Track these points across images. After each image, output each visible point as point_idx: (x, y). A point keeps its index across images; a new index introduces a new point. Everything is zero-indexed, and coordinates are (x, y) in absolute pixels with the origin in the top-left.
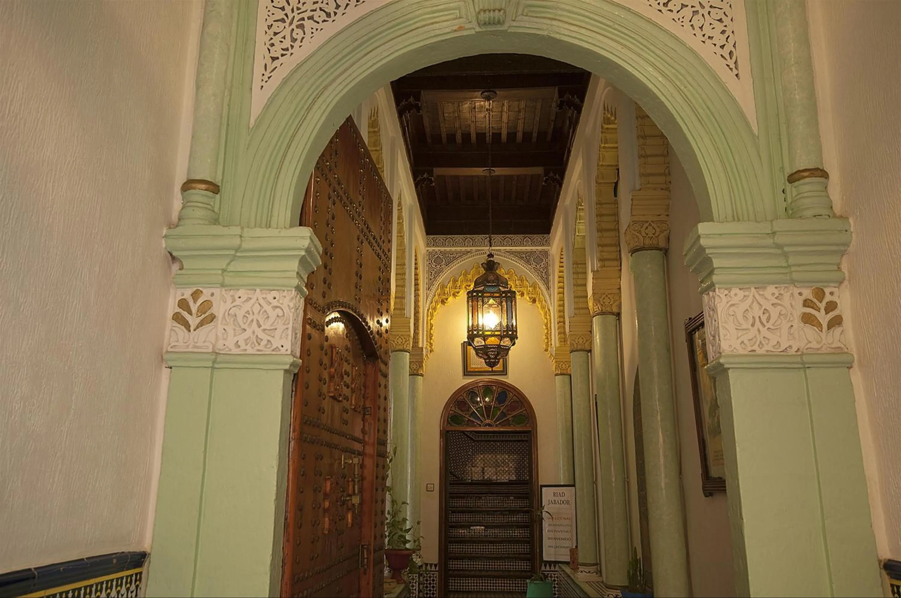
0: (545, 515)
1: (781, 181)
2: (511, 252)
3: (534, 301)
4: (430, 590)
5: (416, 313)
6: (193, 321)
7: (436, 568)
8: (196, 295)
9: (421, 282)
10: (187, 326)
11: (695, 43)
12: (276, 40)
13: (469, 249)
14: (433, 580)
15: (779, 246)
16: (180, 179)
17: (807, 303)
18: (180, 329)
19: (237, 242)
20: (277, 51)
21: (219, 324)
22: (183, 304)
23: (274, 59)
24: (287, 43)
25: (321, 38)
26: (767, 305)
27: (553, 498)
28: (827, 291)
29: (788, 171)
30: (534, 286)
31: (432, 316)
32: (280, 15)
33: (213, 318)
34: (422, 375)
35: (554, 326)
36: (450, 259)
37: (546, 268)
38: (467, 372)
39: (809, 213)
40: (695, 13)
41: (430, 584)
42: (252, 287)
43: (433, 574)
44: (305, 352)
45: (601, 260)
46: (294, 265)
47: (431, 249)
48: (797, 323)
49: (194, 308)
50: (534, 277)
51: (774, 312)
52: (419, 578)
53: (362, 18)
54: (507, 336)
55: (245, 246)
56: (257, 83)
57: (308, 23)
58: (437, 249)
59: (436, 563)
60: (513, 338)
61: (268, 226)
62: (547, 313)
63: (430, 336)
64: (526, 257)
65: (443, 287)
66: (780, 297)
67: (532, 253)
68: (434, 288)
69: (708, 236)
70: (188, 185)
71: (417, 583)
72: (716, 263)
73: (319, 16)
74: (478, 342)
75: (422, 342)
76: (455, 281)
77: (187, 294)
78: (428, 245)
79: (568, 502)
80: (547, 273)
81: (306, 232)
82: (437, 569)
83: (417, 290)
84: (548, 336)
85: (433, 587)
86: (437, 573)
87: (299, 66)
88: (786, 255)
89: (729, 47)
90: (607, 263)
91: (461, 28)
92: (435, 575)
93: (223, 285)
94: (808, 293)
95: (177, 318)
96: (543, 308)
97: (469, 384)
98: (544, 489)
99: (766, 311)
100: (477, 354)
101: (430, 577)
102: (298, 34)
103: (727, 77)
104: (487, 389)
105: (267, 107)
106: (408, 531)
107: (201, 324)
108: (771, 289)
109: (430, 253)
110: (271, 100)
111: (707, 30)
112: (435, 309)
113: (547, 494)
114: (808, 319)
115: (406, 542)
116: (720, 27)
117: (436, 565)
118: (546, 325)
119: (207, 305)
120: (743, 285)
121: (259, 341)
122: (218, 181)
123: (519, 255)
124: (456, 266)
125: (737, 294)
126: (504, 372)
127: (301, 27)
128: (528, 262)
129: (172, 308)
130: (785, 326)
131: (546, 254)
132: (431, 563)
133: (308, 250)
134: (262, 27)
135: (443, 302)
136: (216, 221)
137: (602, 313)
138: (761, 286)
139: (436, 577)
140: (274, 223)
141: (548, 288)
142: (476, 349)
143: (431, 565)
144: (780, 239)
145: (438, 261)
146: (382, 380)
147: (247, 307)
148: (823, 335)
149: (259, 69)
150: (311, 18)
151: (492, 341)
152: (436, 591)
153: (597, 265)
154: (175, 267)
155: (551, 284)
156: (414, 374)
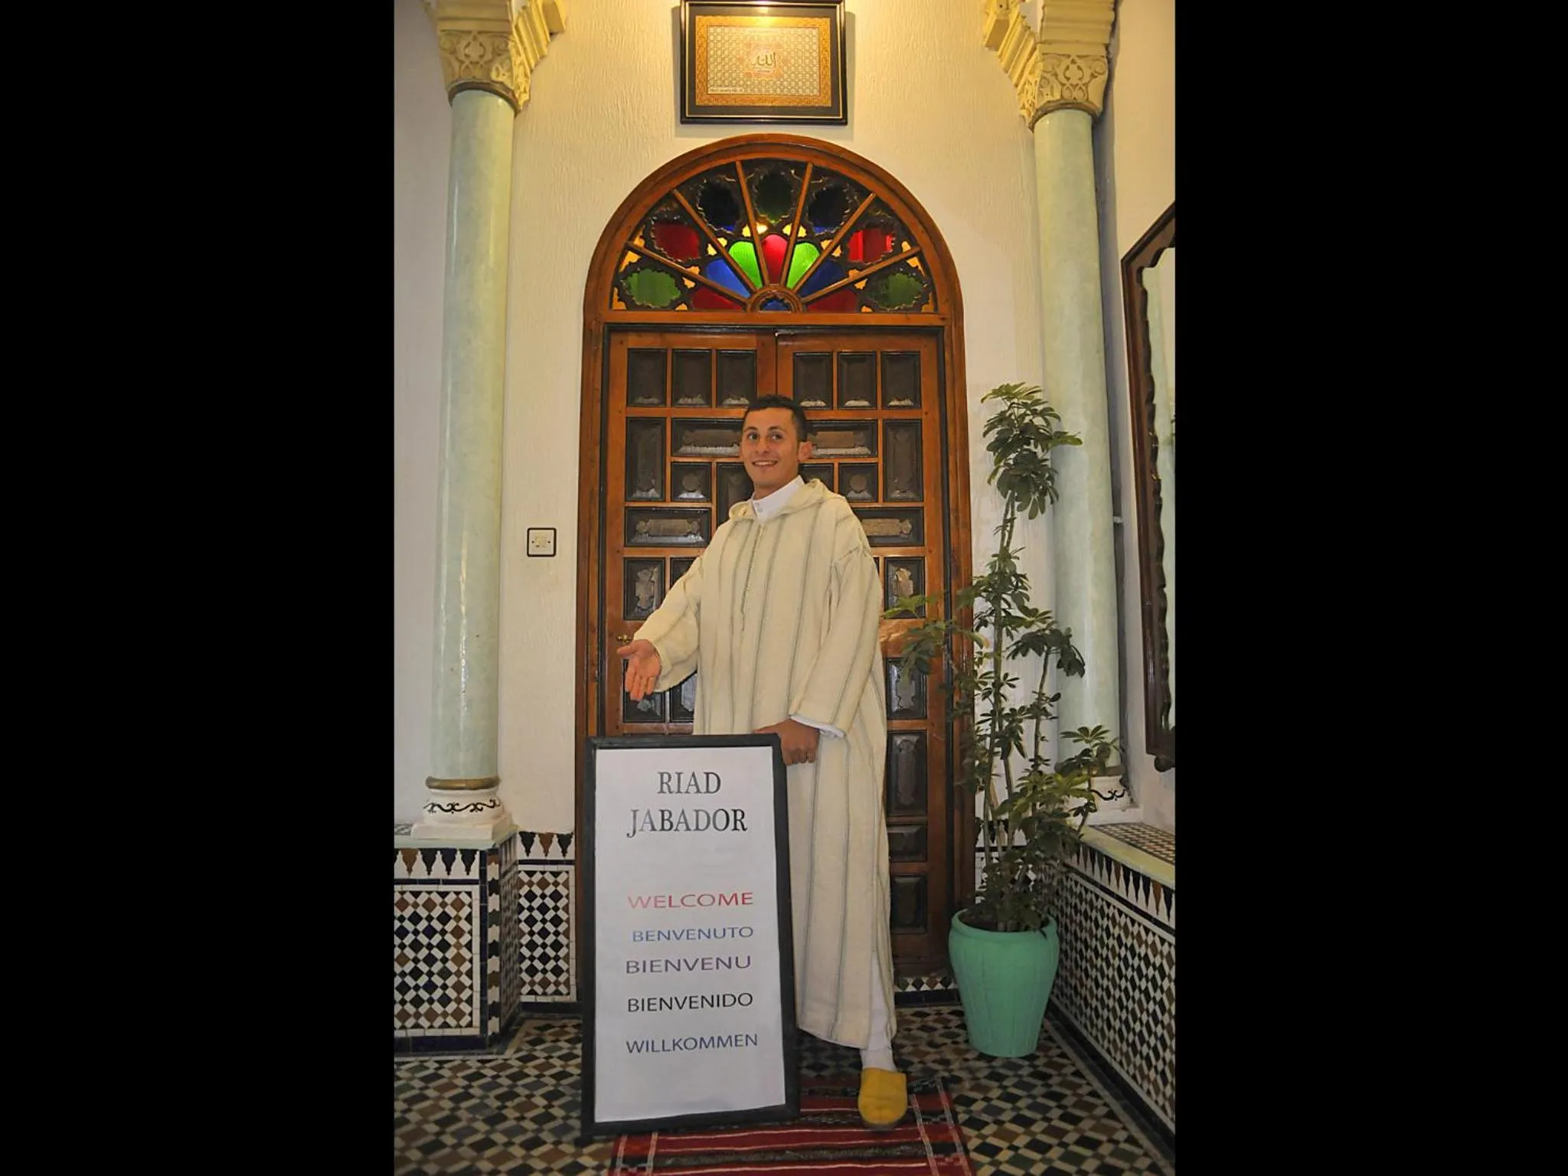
4: (544, 933)
7: (564, 852)
14: (556, 896)
41: (543, 909)
43: (556, 874)
52: (483, 899)
59: (565, 832)
71: (476, 921)
82: (571, 854)
85: (556, 921)
86: (571, 868)
92: (561, 879)
101: (543, 884)
117: (564, 841)
126: (837, 110)
132: (544, 831)
139: (566, 884)
143: (546, 840)
152: (566, 934)
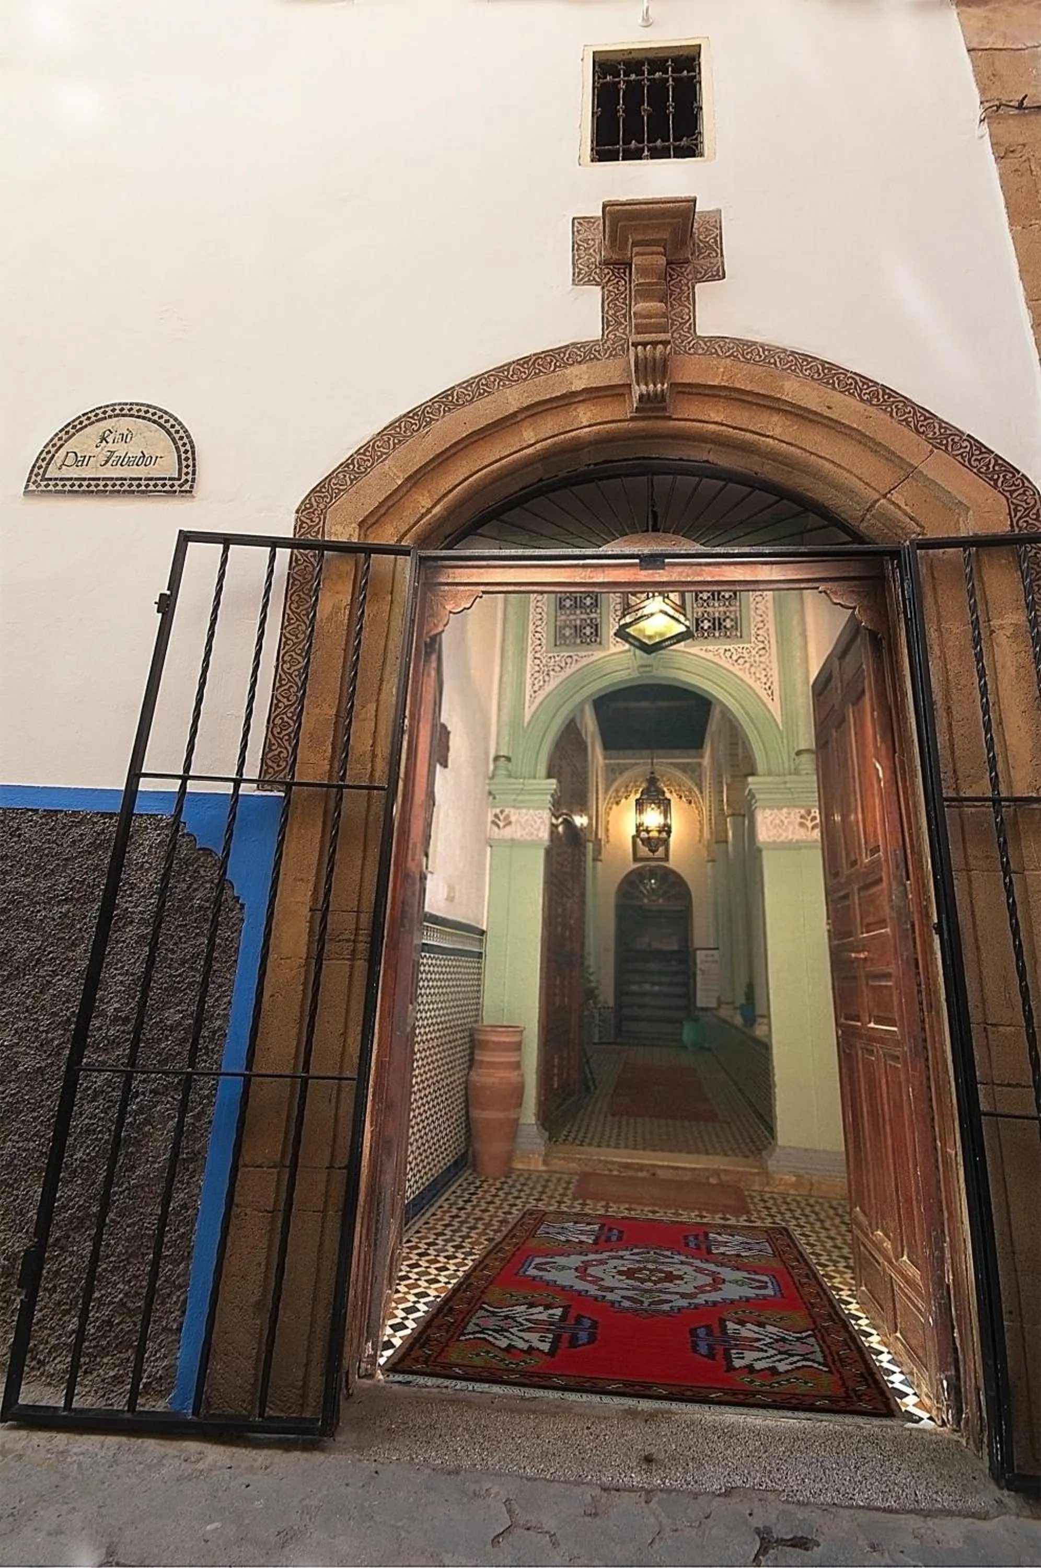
0: (698, 972)
1: (793, 755)
2: (671, 764)
3: (690, 802)
5: (597, 811)
6: (501, 824)
8: (502, 812)
9: (600, 787)
10: (498, 826)
11: (750, 682)
12: (536, 682)
13: (638, 761)
15: (789, 789)
16: (492, 756)
17: (802, 817)
18: (496, 829)
19: (521, 786)
20: (536, 688)
21: (513, 825)
22: (496, 816)
23: (535, 692)
24: (541, 683)
25: (559, 680)
26: (783, 818)
27: (704, 959)
28: (813, 811)
29: (796, 750)
30: (690, 790)
31: (608, 814)
32: (537, 668)
33: (510, 823)
34: (601, 861)
35: (705, 821)
36: (622, 769)
37: (700, 776)
38: (636, 859)
39: (804, 772)
40: (752, 665)
42: (528, 808)
44: (551, 840)
45: (733, 776)
46: (549, 798)
47: (607, 761)
48: (797, 827)
49: (501, 818)
50: (690, 783)
51: (786, 821)
53: (580, 669)
54: (664, 831)
55: (526, 788)
56: (527, 705)
57: (552, 673)
58: (612, 761)
60: (669, 832)
61: (535, 778)
62: (700, 812)
63: (607, 830)
64: (684, 768)
65: (617, 791)
66: (789, 814)
67: (688, 764)
68: (610, 793)
69: (753, 784)
70: (497, 758)
72: (758, 796)
73: (557, 669)
74: (644, 834)
75: (601, 835)
76: (627, 786)
77: (498, 811)
78: (605, 758)
79: (716, 962)
80: (700, 780)
81: (554, 781)
83: (597, 794)
84: (701, 831)
87: (548, 695)
88: (792, 793)
89: (769, 684)
90: (736, 779)
91: (629, 674)
93: (514, 807)
94: (803, 812)
95: (493, 822)
96: (697, 808)
97: (638, 868)
98: (698, 952)
99: (782, 821)
100: (643, 844)
102: (547, 678)
103: (767, 700)
104: (653, 873)
105: (533, 716)
106: (591, 974)
107: (505, 826)
108: (785, 810)
109: (607, 765)
110: (535, 713)
111: (758, 675)
112: (611, 809)
113: (700, 955)
114: (802, 825)
115: (590, 981)
116: (764, 673)
118: (700, 821)
119: (508, 816)
120: (771, 808)
121: (532, 834)
122: (510, 755)
123: (676, 765)
124: (626, 775)
125: (768, 812)
126: (666, 858)
127: (548, 675)
128: (685, 772)
129: (490, 818)
130: (791, 828)
131: (700, 765)
132: (609, 996)
133: (555, 790)
134: (529, 675)
135: (618, 803)
136: (510, 776)
137: (733, 815)
138: (780, 808)
140: (537, 776)
141: (701, 792)
142: (642, 840)
143: (609, 998)
144: (788, 785)
145: (613, 771)
146: (583, 859)
147: (526, 818)
148: (809, 833)
149: (527, 697)
150: (553, 670)
151: (654, 834)
153: (729, 780)
154: (491, 798)
155: (704, 789)
156: (595, 860)
